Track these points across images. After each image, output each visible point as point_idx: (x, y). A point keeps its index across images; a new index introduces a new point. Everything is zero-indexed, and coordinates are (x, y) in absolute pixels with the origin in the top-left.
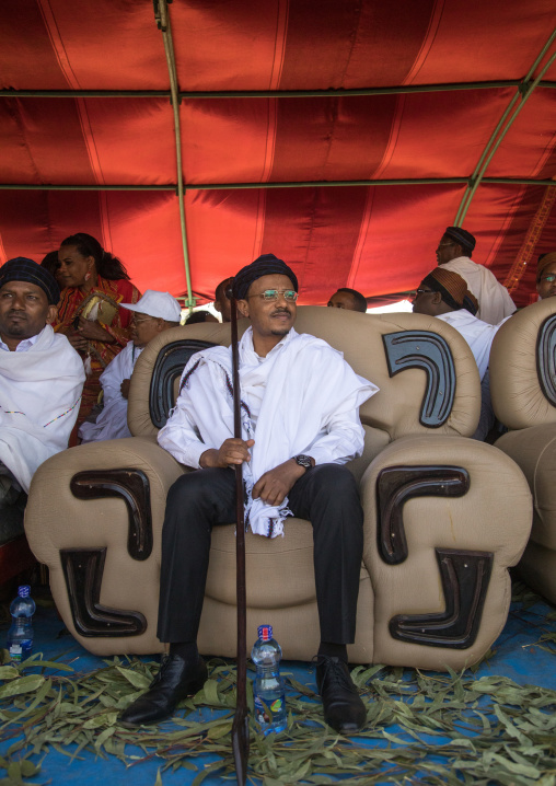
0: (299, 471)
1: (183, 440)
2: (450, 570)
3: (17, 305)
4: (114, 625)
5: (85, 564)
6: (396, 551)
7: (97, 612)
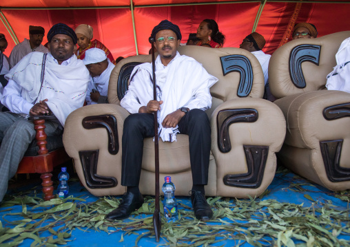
0: (183, 114)
1: (132, 103)
2: (250, 155)
3: (61, 45)
4: (103, 183)
5: (90, 157)
6: (226, 147)
7: (96, 177)
